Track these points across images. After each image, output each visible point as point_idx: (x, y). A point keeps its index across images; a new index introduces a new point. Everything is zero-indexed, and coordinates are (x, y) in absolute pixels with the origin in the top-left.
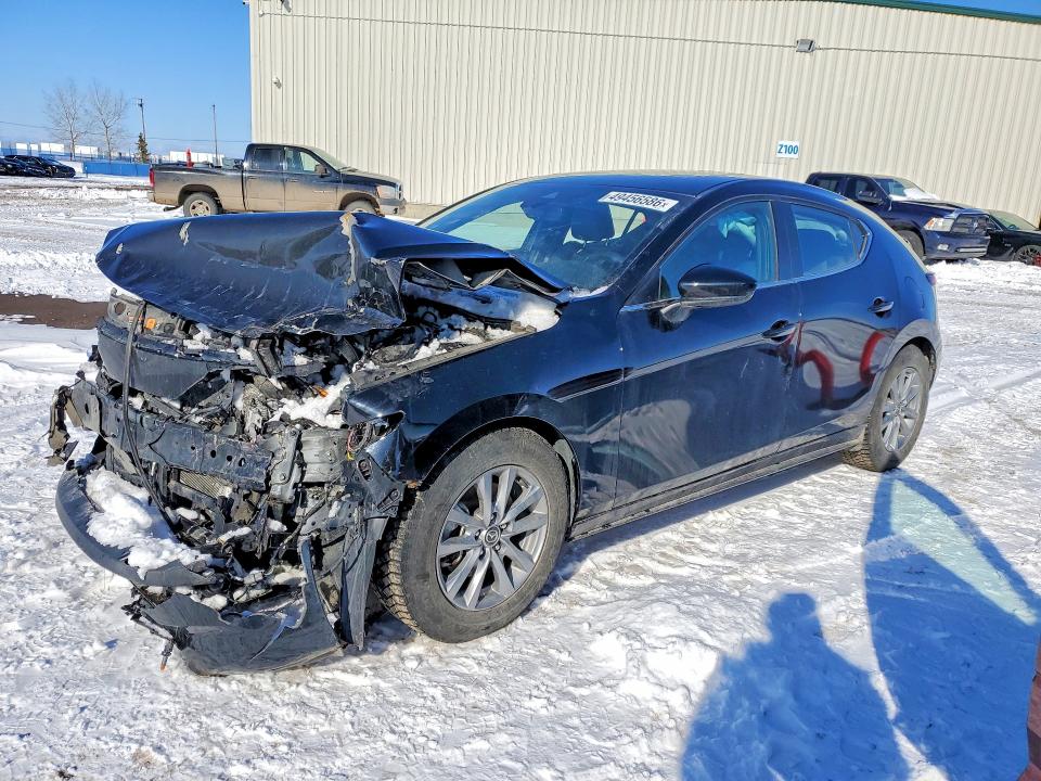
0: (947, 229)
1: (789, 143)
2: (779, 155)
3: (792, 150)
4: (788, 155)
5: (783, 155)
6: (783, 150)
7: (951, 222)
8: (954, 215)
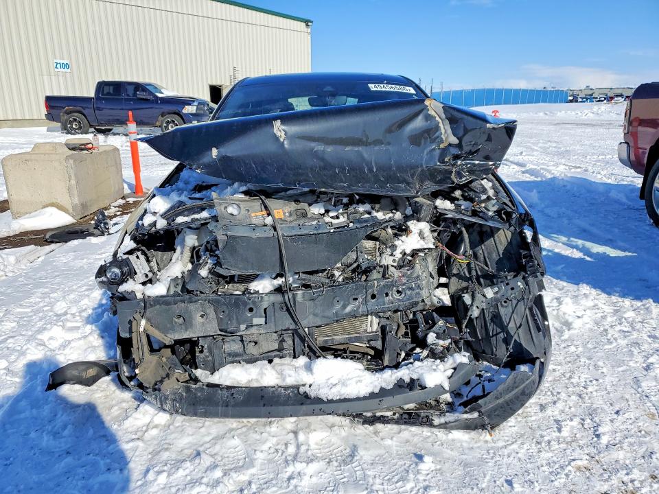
0: (194, 112)
1: (62, 62)
2: (56, 70)
3: (65, 66)
4: (62, 70)
5: (59, 70)
6: (58, 66)
7: (195, 108)
8: (196, 103)
